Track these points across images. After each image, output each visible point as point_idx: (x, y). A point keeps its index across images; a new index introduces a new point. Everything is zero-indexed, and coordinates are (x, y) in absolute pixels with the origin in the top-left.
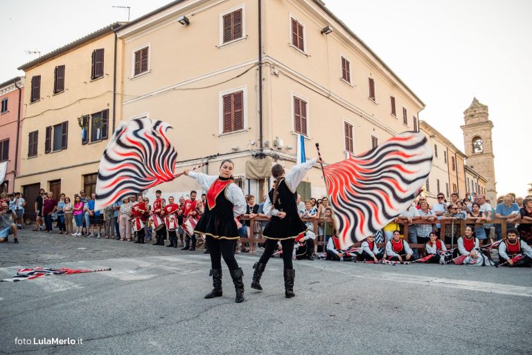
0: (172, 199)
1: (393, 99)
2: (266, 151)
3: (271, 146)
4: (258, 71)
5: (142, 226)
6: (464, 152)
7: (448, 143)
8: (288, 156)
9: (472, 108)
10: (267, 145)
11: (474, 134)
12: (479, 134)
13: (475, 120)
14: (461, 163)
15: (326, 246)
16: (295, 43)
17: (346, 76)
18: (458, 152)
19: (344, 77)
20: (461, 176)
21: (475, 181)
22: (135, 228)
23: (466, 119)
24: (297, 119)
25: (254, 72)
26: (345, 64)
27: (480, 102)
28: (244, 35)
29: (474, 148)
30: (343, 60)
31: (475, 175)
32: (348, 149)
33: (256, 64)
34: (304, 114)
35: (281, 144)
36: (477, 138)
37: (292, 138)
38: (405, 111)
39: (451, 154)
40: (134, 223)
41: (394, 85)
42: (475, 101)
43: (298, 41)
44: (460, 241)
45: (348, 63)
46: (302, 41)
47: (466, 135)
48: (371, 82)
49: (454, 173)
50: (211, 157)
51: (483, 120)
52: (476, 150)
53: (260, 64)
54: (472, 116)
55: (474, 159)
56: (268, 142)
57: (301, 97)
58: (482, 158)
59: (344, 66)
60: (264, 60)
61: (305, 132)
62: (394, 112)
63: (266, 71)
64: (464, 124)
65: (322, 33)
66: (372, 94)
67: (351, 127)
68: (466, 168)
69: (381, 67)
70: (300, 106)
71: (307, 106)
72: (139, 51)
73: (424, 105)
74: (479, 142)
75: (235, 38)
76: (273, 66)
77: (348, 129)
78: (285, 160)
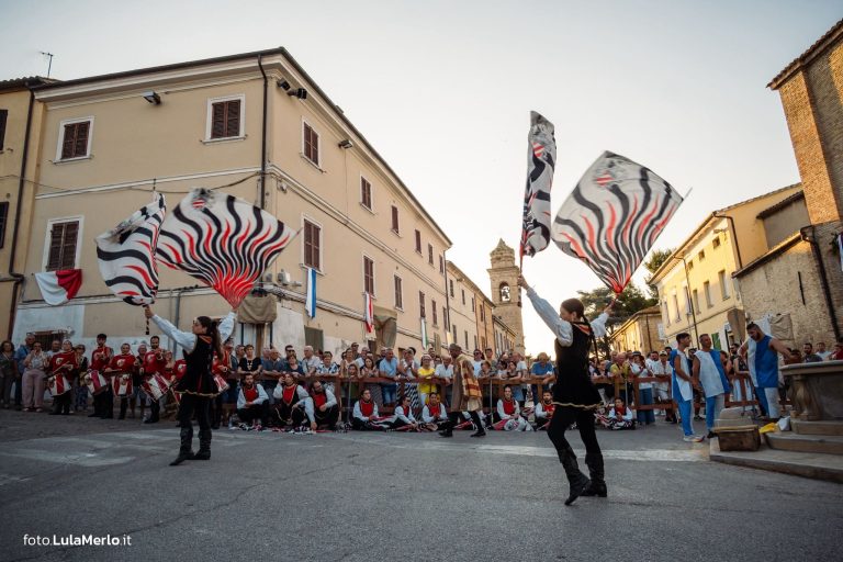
0: (126, 348)
1: (418, 233)
2: (268, 287)
3: (274, 280)
4: (260, 184)
5: (67, 387)
6: (491, 299)
7: (475, 288)
8: (296, 295)
9: (498, 250)
10: (269, 279)
11: (501, 280)
12: (506, 280)
13: (502, 264)
14: (489, 313)
15: (351, 413)
16: (308, 153)
17: (366, 201)
18: (486, 299)
19: (364, 202)
20: (490, 327)
21: (504, 334)
22: (54, 390)
23: (493, 261)
24: (308, 249)
25: (254, 183)
26: (366, 186)
27: (507, 244)
28: (242, 133)
29: (501, 295)
30: (364, 181)
31: (504, 327)
32: (367, 289)
33: (257, 174)
34: (317, 244)
35: (288, 278)
36: (503, 284)
37: (302, 272)
38: (430, 249)
39: (479, 302)
40: (52, 382)
41: (420, 217)
42: (502, 242)
43: (311, 151)
44: (500, 403)
45: (369, 186)
46: (316, 152)
47: (493, 279)
48: (395, 211)
49: (482, 324)
50: (185, 289)
51: (510, 264)
52: (504, 298)
53: (263, 174)
54: (499, 259)
55: (502, 308)
56: (271, 275)
57: (312, 220)
58: (510, 308)
59: (364, 189)
60: (269, 168)
61: (317, 265)
62: (419, 248)
63: (271, 184)
64: (490, 267)
65: (340, 146)
66: (395, 226)
67: (372, 263)
68: (494, 319)
69: (405, 195)
70: (312, 232)
71: (321, 233)
72: (74, 125)
73: (451, 243)
74: (506, 289)
75: (228, 135)
76: (280, 179)
77: (368, 264)
78: (292, 299)
